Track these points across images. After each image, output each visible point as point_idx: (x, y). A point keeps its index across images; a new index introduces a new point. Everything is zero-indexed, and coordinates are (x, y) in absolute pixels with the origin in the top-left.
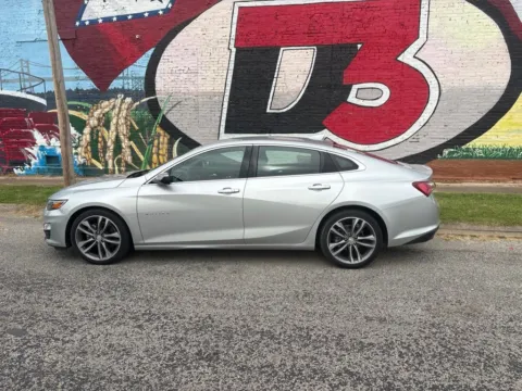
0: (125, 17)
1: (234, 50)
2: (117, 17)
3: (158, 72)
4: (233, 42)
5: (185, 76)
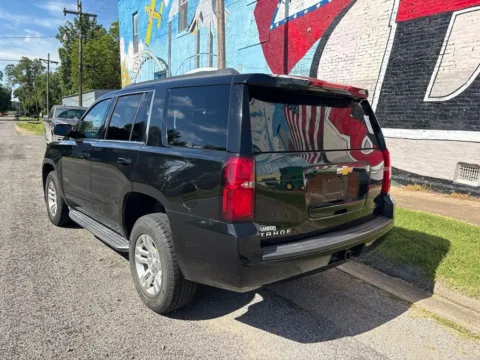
0: (303, 12)
1: (395, 26)
2: (298, 14)
3: (321, 62)
4: (394, 17)
5: (342, 64)
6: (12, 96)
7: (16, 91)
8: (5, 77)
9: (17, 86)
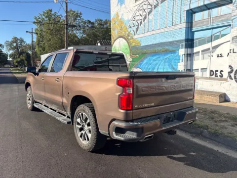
6: (9, 58)
7: (10, 55)
8: (5, 47)
9: (11, 52)
